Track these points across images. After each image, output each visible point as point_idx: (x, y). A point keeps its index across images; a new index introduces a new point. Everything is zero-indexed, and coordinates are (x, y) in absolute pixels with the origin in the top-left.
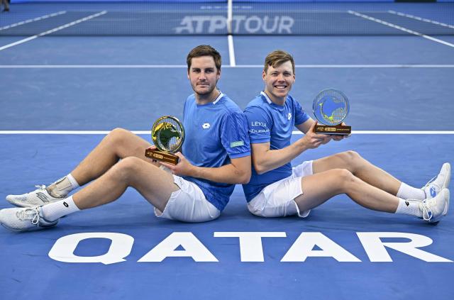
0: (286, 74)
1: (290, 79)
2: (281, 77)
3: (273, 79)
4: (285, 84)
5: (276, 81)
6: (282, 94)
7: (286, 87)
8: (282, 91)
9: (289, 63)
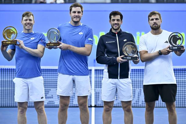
0: (30, 20)
1: (32, 22)
2: (28, 21)
3: (25, 22)
4: (30, 24)
5: (26, 23)
6: (29, 28)
7: (30, 25)
8: (28, 27)
9: (32, 16)
